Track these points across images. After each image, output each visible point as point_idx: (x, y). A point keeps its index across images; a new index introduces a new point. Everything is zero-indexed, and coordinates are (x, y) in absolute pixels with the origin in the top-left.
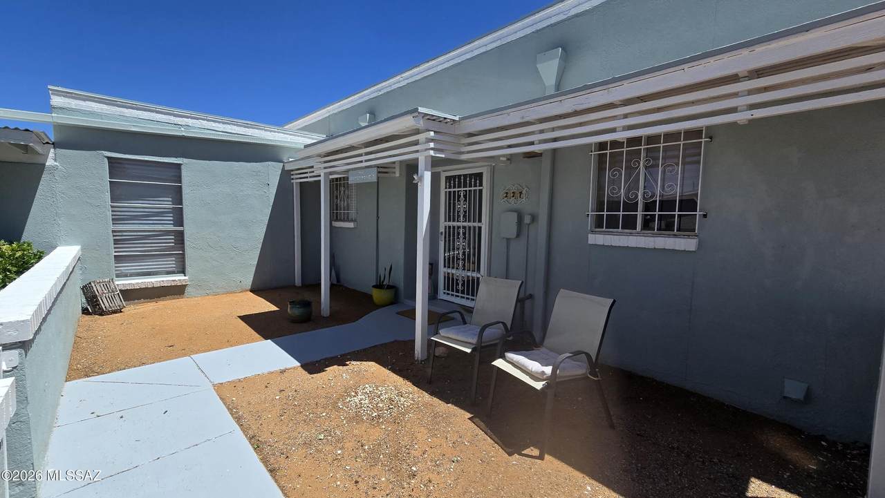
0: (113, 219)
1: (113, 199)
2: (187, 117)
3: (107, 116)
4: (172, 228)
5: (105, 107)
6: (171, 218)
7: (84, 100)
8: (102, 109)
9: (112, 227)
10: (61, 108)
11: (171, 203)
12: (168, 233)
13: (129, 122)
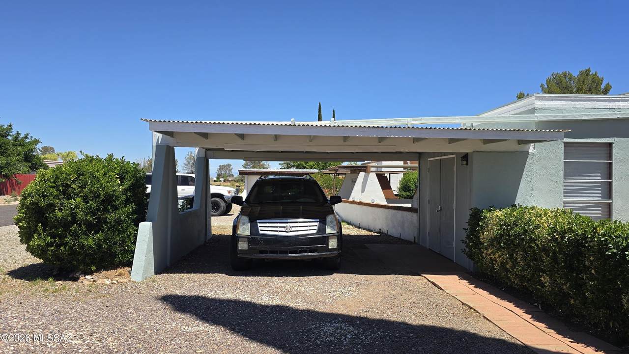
0: (564, 193)
1: (565, 176)
2: (619, 101)
3: (566, 110)
4: (600, 200)
5: (564, 103)
6: (600, 192)
7: (552, 100)
8: (563, 105)
9: (563, 199)
10: (540, 109)
11: (600, 178)
12: (597, 204)
13: (579, 112)
